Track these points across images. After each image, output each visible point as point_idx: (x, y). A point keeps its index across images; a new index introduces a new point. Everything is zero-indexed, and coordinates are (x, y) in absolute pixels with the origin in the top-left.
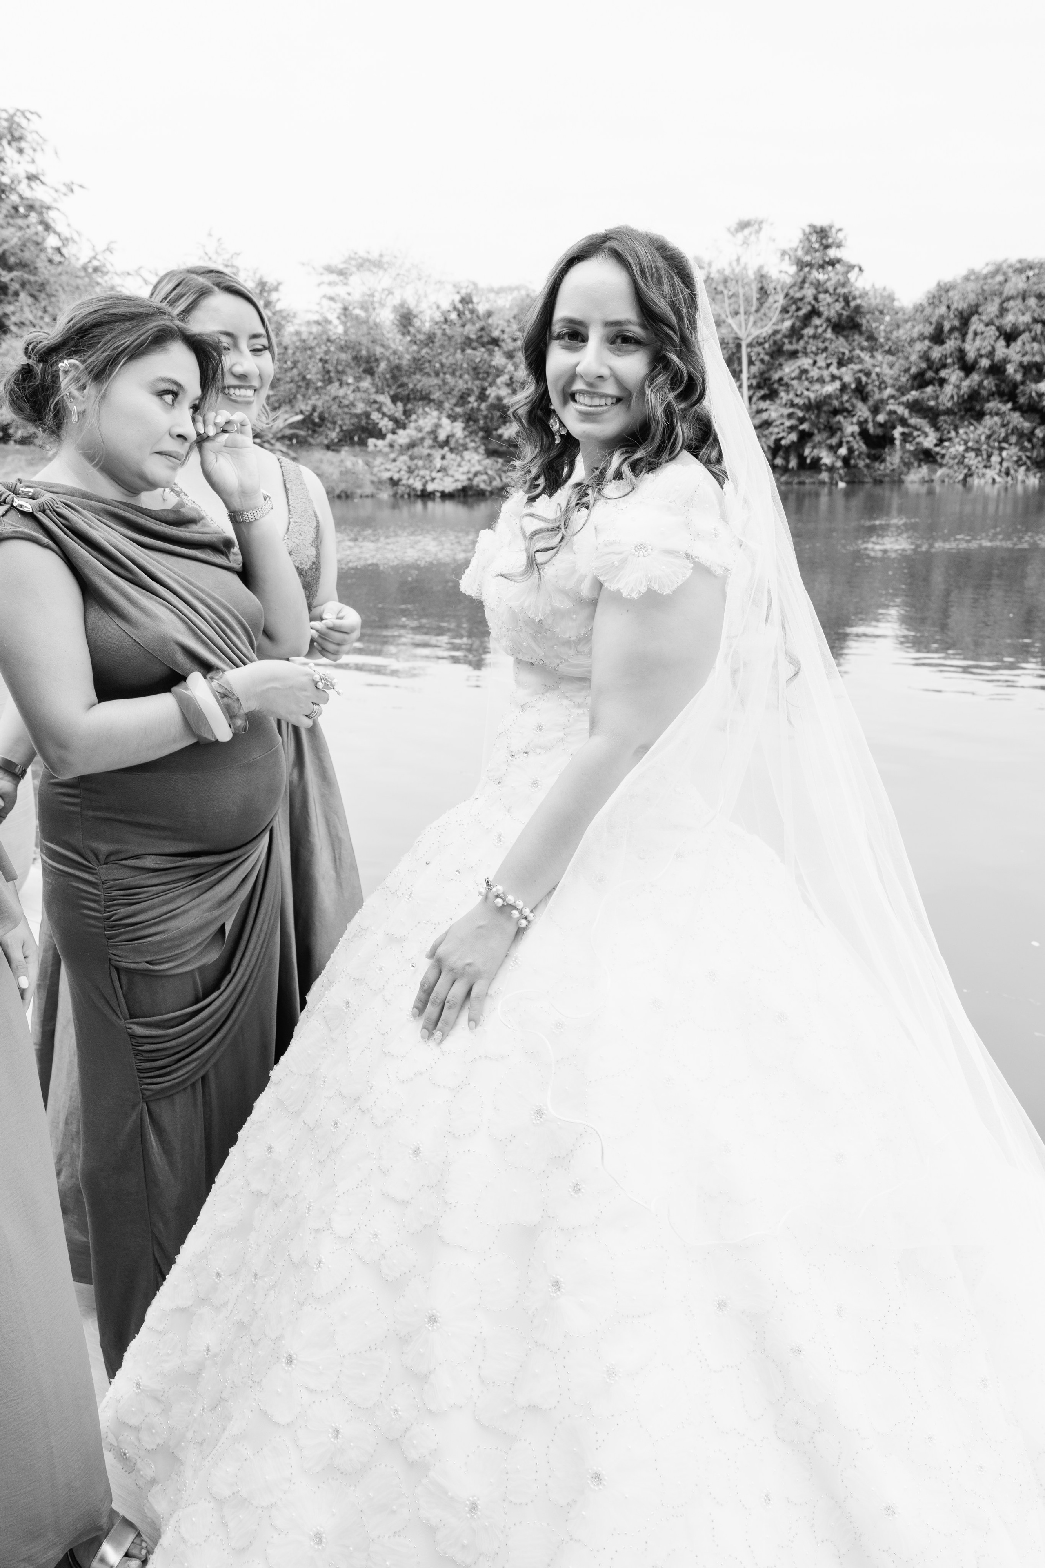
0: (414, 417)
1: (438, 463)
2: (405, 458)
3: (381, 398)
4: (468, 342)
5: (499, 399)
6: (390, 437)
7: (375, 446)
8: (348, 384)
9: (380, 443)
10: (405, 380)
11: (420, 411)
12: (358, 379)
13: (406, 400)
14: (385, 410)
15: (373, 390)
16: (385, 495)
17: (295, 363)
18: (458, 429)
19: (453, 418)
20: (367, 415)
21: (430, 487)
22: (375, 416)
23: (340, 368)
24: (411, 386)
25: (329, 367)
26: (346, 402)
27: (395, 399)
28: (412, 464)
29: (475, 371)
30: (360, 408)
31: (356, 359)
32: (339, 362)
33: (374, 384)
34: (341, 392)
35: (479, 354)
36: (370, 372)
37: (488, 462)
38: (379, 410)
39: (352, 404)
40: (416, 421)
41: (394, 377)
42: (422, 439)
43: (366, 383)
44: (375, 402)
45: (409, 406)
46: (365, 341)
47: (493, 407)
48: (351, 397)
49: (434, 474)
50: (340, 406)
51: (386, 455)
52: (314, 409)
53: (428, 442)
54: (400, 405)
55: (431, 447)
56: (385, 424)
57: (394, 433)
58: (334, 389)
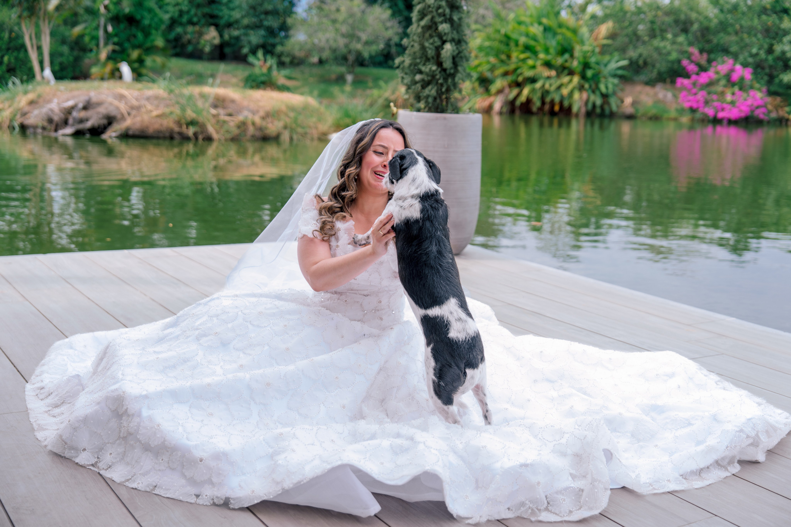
0: (713, 64)
1: (729, 98)
2: (705, 92)
3: (690, 49)
4: (764, 11)
5: (783, 53)
6: (694, 76)
7: (682, 84)
8: (667, 39)
9: (685, 81)
10: (711, 37)
11: (719, 59)
12: (675, 35)
13: (710, 52)
14: (693, 58)
15: (686, 43)
16: (685, 119)
17: (631, 23)
18: (747, 74)
19: (745, 65)
20: (679, 61)
21: (721, 115)
22: (685, 62)
23: (664, 27)
24: (715, 41)
25: (655, 27)
26: (664, 51)
27: (701, 51)
28: (709, 97)
29: (767, 31)
30: (674, 56)
31: (677, 22)
32: (663, 23)
33: (687, 39)
34: (662, 44)
35: (771, 20)
36: (685, 31)
37: (769, 99)
38: (689, 58)
39: (669, 53)
40: (716, 66)
41: (703, 36)
42: (718, 81)
43: (681, 39)
44: (686, 52)
45: (712, 56)
46: (684, 9)
47: (778, 59)
48: (669, 47)
49: (725, 105)
50: (660, 54)
51: (690, 89)
52: (640, 55)
53: (723, 82)
54: (705, 56)
55: (725, 86)
56: (692, 67)
57: (698, 74)
58: (656, 42)
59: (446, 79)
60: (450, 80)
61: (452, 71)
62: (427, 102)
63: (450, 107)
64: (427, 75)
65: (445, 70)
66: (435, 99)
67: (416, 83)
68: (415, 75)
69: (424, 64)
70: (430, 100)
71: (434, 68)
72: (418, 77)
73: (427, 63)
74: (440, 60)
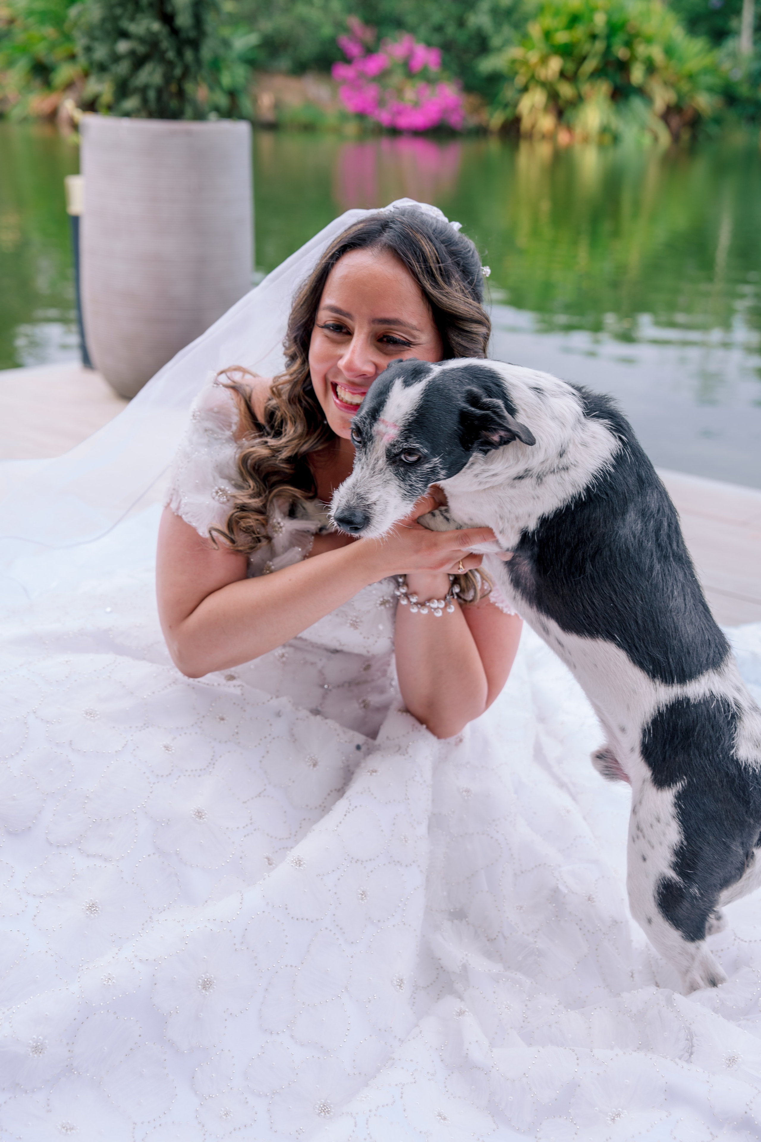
5: (480, 28)
9: (348, 70)
13: (378, 24)
14: (354, 33)
18: (431, 59)
20: (335, 40)
21: (399, 123)
22: (344, 40)
26: (312, 23)
27: (367, 23)
30: (327, 31)
34: (307, 12)
37: (463, 98)
38: (347, 33)
39: (319, 27)
40: (387, 48)
42: (393, 70)
44: (344, 24)
45: (382, 31)
47: (472, 37)
48: (318, 17)
49: (402, 107)
50: (307, 30)
51: (354, 84)
53: (400, 72)
54: (372, 30)
55: (403, 78)
56: (353, 49)
57: (363, 59)
58: (299, 9)
59: (180, 53)
60: (189, 55)
61: (192, 34)
62: (145, 101)
63: (189, 110)
64: (141, 40)
65: (174, 31)
66: (160, 92)
67: (116, 58)
68: (115, 42)
69: (132, 19)
70: (152, 95)
71: (156, 26)
72: (123, 46)
73: (139, 16)
74: (169, 9)
